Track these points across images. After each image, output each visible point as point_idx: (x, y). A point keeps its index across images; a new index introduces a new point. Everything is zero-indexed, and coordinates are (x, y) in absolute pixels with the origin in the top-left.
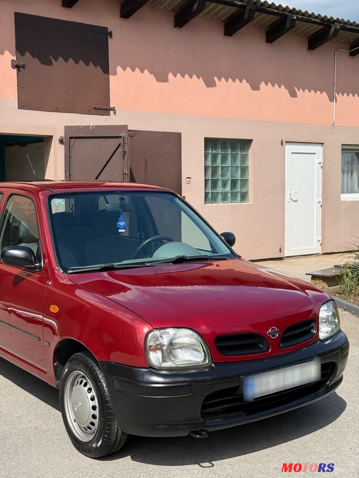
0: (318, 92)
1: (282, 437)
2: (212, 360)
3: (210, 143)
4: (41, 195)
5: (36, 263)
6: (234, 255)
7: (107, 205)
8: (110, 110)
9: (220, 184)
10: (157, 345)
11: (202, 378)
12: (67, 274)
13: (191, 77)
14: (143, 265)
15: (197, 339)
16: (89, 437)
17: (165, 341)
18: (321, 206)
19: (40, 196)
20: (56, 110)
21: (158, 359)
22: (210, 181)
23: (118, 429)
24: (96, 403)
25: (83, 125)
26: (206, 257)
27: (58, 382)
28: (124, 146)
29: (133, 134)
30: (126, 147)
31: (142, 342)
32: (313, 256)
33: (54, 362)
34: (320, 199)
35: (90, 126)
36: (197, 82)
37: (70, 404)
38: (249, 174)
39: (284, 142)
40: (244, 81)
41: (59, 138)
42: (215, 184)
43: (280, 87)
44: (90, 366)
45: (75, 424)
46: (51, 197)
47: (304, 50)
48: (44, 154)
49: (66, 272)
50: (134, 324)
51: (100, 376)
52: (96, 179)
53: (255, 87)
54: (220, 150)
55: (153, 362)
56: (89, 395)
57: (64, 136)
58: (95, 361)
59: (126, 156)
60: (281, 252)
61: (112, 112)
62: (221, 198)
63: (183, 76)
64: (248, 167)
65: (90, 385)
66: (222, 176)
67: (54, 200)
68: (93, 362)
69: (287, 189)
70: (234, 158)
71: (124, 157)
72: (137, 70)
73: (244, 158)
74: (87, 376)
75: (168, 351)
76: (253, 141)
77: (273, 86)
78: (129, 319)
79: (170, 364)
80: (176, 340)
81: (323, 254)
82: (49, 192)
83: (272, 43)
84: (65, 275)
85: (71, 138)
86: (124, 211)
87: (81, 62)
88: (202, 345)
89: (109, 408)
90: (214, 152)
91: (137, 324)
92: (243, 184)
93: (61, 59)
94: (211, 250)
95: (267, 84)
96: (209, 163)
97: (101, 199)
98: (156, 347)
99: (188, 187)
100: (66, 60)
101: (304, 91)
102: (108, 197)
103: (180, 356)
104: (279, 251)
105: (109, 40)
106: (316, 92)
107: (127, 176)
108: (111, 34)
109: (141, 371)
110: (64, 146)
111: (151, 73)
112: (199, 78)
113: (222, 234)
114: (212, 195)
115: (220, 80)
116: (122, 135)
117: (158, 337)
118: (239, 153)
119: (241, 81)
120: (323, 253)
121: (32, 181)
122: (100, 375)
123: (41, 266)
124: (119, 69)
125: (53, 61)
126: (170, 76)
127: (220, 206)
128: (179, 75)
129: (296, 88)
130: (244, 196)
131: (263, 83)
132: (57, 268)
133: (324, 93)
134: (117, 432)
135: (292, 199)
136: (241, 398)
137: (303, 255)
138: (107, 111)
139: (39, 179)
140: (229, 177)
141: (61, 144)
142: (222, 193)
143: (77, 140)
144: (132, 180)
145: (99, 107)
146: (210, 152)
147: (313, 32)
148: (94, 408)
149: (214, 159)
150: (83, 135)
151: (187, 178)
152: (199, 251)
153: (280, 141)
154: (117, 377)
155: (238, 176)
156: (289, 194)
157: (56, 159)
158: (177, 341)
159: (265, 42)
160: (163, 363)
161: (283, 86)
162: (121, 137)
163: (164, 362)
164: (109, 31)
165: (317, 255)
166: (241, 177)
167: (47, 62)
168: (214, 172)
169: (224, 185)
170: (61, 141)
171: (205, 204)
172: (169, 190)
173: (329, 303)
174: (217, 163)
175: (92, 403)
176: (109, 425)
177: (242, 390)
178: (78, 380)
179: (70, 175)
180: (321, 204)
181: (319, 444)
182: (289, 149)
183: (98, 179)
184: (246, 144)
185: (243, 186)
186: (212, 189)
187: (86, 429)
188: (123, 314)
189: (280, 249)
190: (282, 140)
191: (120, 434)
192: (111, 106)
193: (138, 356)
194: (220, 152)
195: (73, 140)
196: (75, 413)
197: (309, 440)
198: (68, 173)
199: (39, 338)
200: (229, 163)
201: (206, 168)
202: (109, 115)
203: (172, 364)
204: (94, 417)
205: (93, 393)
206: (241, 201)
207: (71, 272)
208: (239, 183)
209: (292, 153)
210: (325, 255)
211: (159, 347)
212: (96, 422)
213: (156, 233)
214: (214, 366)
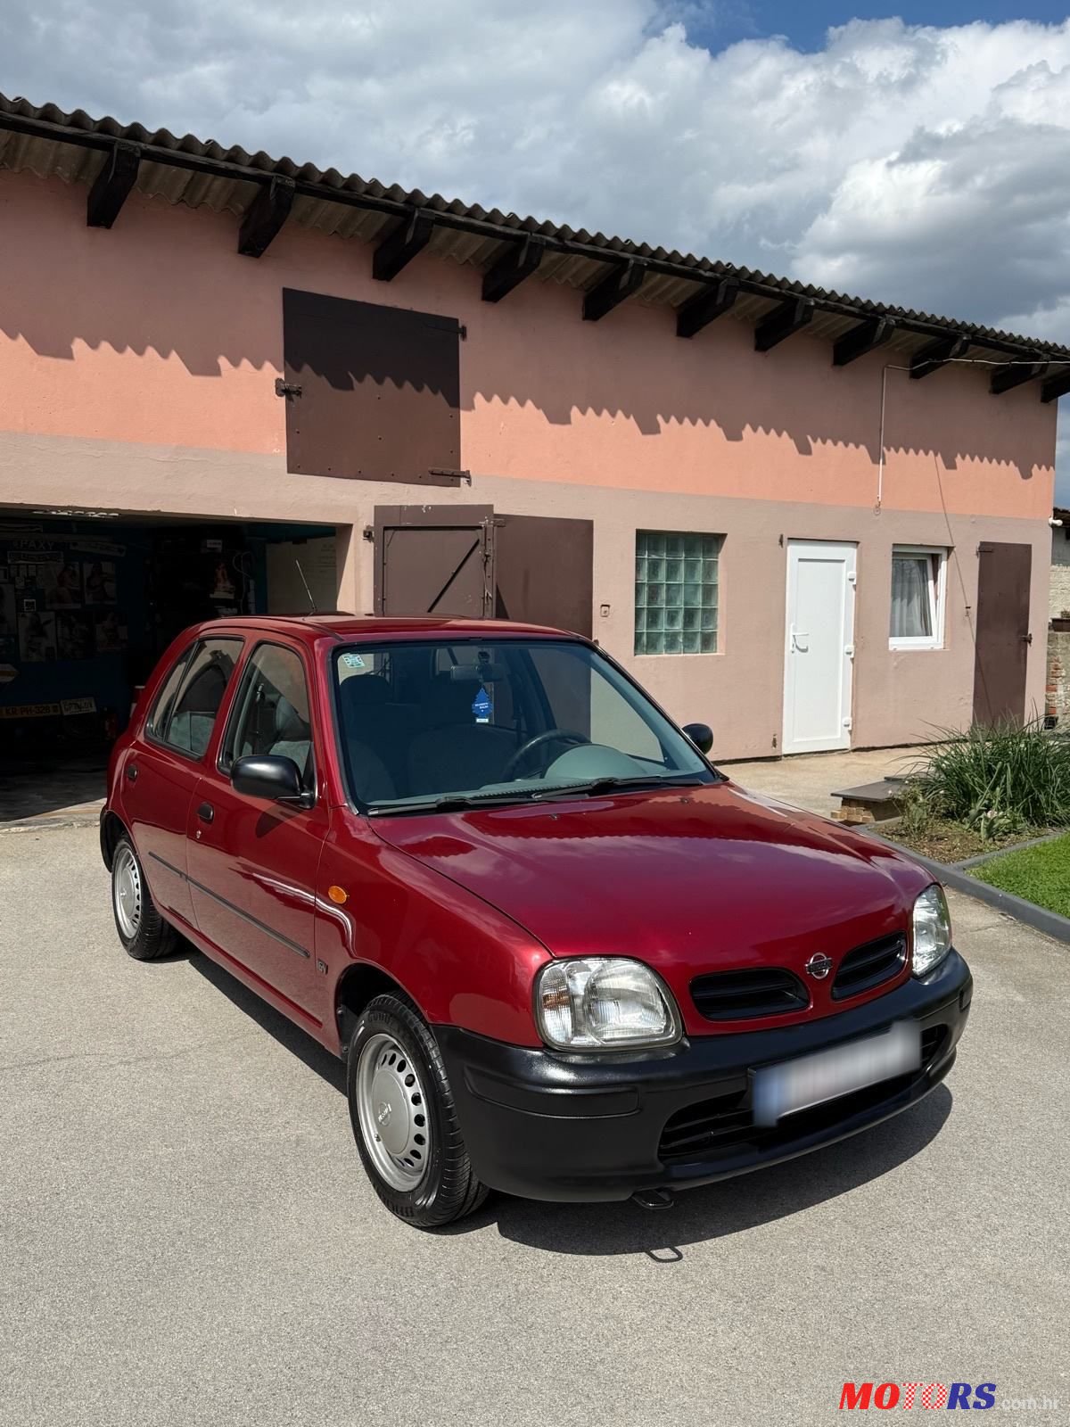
0: (851, 446)
1: (826, 1181)
2: (684, 1032)
3: (647, 540)
4: (319, 645)
5: (303, 791)
6: (713, 773)
7: (453, 667)
8: (459, 476)
9: (663, 617)
10: (561, 994)
11: (661, 1075)
12: (367, 818)
13: (613, 415)
14: (526, 800)
15: (652, 985)
16: (410, 1181)
17: (579, 985)
18: (852, 660)
19: (316, 649)
20: (360, 475)
21: (564, 1028)
22: (645, 612)
23: (471, 1174)
24: (423, 1109)
25: (409, 504)
26: (659, 782)
27: (345, 1048)
28: (485, 545)
29: (504, 521)
30: (491, 548)
31: (526, 982)
32: (835, 753)
33: (337, 1006)
34: (851, 647)
35: (422, 506)
36: (624, 425)
37: (368, 1102)
38: (719, 599)
39: (785, 539)
40: (713, 423)
41: (365, 528)
42: (654, 617)
43: (779, 434)
44: (412, 1028)
45: (380, 1147)
46: (340, 650)
47: (826, 365)
48: (335, 558)
49: (366, 814)
50: (510, 944)
51: (434, 1054)
52: (430, 611)
53: (734, 435)
54: (665, 554)
55: (552, 1034)
56: (410, 1092)
57: (372, 525)
58: (422, 1019)
59: (490, 564)
60: (775, 746)
61: (463, 480)
62: (664, 643)
63: (599, 413)
64: (717, 585)
65: (411, 1068)
66: (669, 601)
67: (343, 656)
68: (418, 1020)
69: (789, 627)
70: (691, 568)
71: (485, 565)
72: (513, 400)
73: (710, 569)
74: (405, 1050)
75: (586, 1007)
76: (728, 537)
77: (767, 432)
78: (494, 927)
79: (590, 1040)
80: (603, 981)
81: (855, 750)
82: (333, 641)
83: (767, 353)
84: (362, 821)
85: (386, 528)
86: (487, 680)
87: (408, 385)
88: (662, 998)
89: (452, 1127)
90: (654, 557)
91: (514, 945)
92: (707, 618)
93: (369, 379)
94: (663, 761)
95: (755, 430)
96: (644, 579)
97: (441, 654)
98: (559, 997)
99: (604, 622)
100: (380, 381)
101: (824, 442)
102: (456, 650)
103: (613, 1020)
104: (771, 744)
105: (461, 343)
106: (846, 445)
107: (490, 601)
108: (463, 332)
109: (525, 1054)
110: (372, 544)
111: (538, 407)
112: (628, 417)
113: (687, 729)
114: (648, 637)
115: (667, 421)
116: (482, 524)
117: (563, 977)
118: (701, 559)
119: (707, 424)
120: (854, 747)
121: (306, 615)
122: (433, 1052)
123: (312, 797)
124: (479, 399)
125: (355, 382)
126: (575, 411)
127: (664, 659)
128: (590, 411)
129: (809, 438)
130: (708, 641)
131: (748, 427)
132: (346, 804)
133: (862, 447)
134: (470, 1179)
135: (797, 647)
136: (749, 1116)
137: (816, 753)
138: (454, 478)
139: (320, 610)
140: (680, 604)
141: (367, 541)
142: (667, 635)
143: (398, 532)
144: (501, 614)
145: (439, 469)
146: (646, 557)
147: (844, 332)
148: (419, 1120)
149: (654, 570)
150: (408, 524)
151: (603, 606)
152: (634, 760)
153: (778, 538)
154: (471, 1065)
155: (698, 602)
156: (792, 638)
157: (357, 568)
158: (606, 984)
159: (752, 350)
160: (575, 1038)
161: (785, 434)
162: (480, 528)
163: (576, 1035)
164: (460, 326)
165: (843, 751)
166: (703, 604)
167: (343, 384)
168: (653, 595)
169: (672, 619)
170: (368, 535)
171: (635, 655)
172: (578, 637)
173: (930, 890)
174: (660, 578)
175: (414, 1110)
176: (453, 1166)
177: (750, 1102)
178: (387, 1053)
179: (383, 599)
180: (852, 656)
181: (907, 1203)
182: (794, 551)
183: (434, 611)
184: (712, 542)
185: (707, 622)
186: (648, 627)
187: (402, 1164)
188: (482, 916)
189: (775, 741)
190: (782, 536)
191: (475, 1183)
192: (463, 468)
193: (517, 1009)
194: (665, 557)
195: (389, 533)
196: (378, 1124)
197: (884, 1189)
198: (380, 595)
199: (306, 953)
200: (681, 578)
201: (638, 588)
202: (459, 486)
203: (596, 1041)
204: (419, 1139)
205: (417, 1088)
206: (702, 649)
207: (376, 812)
208: (699, 616)
209: (800, 560)
210: (857, 753)
211: (566, 999)
212: (424, 1150)
213: (551, 725)
214: (688, 1045)
